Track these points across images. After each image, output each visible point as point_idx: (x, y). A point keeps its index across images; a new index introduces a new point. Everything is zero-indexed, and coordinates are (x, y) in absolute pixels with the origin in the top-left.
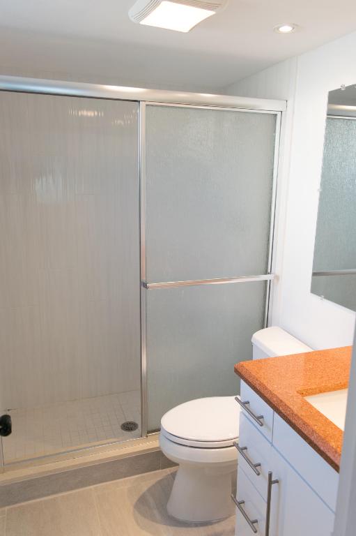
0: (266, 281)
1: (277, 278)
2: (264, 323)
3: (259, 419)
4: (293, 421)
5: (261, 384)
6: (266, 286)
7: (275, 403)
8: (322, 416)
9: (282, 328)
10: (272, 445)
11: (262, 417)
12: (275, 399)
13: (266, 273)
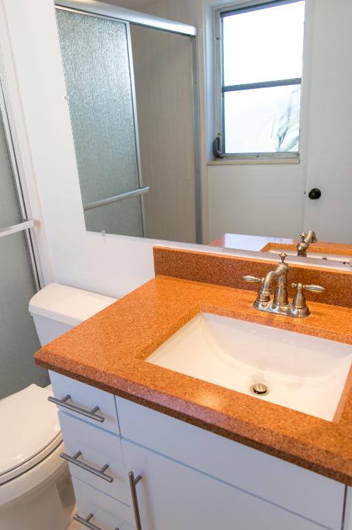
0: (24, 231)
1: (37, 224)
2: (35, 285)
3: (95, 412)
4: (154, 400)
5: (86, 367)
6: (25, 239)
7: (118, 386)
8: (183, 376)
9: (60, 283)
10: (121, 438)
11: (97, 409)
12: (115, 381)
13: (21, 221)
